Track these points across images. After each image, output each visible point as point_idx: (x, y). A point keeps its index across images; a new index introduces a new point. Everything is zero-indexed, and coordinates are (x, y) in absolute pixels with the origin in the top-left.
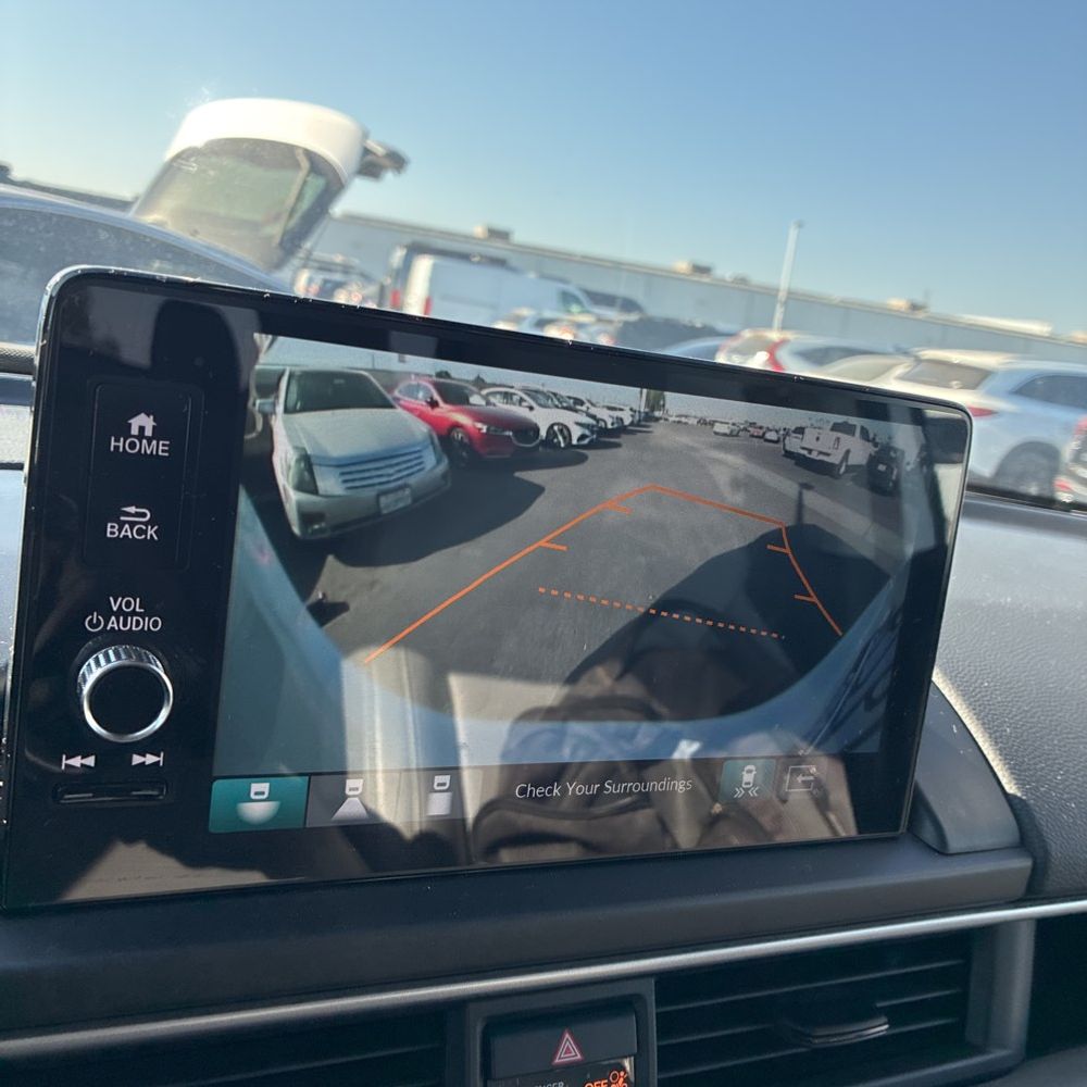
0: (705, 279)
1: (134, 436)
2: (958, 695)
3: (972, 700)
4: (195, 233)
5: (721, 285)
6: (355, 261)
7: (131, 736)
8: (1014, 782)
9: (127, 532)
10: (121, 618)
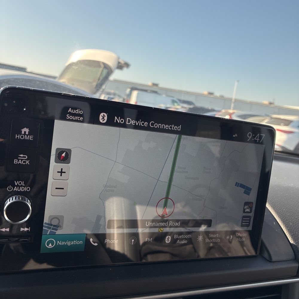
0: (212, 96)
1: (23, 134)
2: (276, 213)
3: (280, 214)
4: (73, 84)
5: (216, 98)
6: (117, 92)
7: (17, 222)
8: (293, 240)
9: (20, 162)
10: (18, 187)
